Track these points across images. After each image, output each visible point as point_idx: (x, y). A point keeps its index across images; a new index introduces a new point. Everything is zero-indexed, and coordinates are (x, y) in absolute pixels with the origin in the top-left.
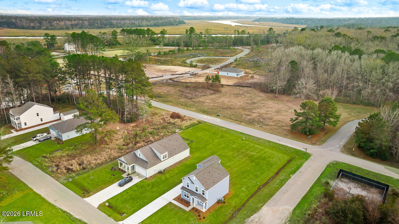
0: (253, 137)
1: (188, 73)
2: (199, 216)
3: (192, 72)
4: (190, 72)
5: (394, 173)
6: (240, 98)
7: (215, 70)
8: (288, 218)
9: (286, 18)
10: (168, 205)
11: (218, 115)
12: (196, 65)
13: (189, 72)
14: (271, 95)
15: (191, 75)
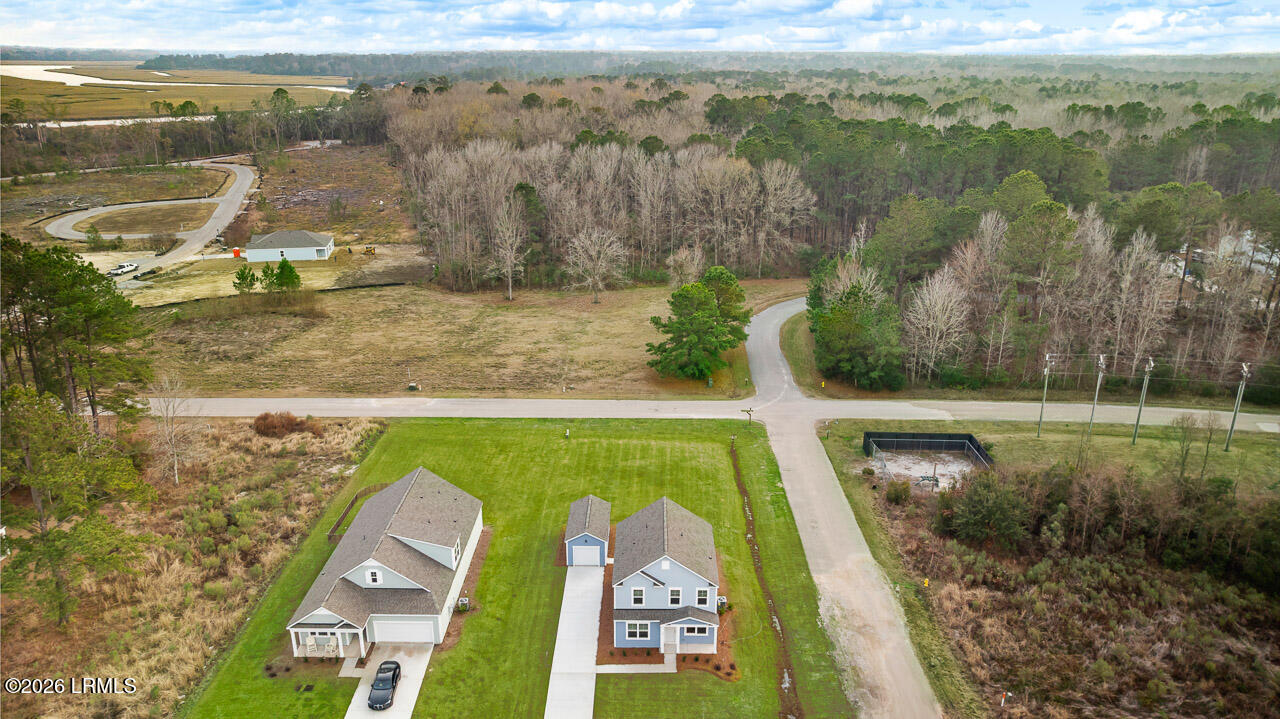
0: (583, 421)
1: (119, 271)
2: (718, 668)
3: (133, 268)
4: (125, 270)
5: (935, 411)
6: (409, 323)
7: (210, 250)
8: (885, 578)
9: (262, 55)
10: (601, 685)
11: (412, 389)
12: (119, 238)
13: (121, 267)
14: (489, 296)
15: (136, 278)
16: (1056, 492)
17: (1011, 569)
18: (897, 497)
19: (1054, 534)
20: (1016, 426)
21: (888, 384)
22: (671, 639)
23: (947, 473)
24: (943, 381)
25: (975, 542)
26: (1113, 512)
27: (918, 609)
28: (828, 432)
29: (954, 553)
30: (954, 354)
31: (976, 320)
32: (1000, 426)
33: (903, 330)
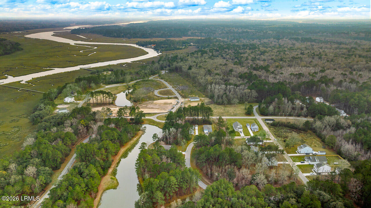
7: (183, 99)
14: (223, 105)
16: (279, 123)
17: (275, 127)
18: (268, 123)
19: (278, 125)
20: (277, 119)
21: (267, 115)
22: (256, 130)
23: (271, 122)
24: (271, 115)
25: (273, 126)
26: (282, 124)
27: (269, 129)
28: (262, 119)
29: (272, 126)
30: (272, 112)
31: (274, 110)
32: (276, 119)
33: (268, 110)
